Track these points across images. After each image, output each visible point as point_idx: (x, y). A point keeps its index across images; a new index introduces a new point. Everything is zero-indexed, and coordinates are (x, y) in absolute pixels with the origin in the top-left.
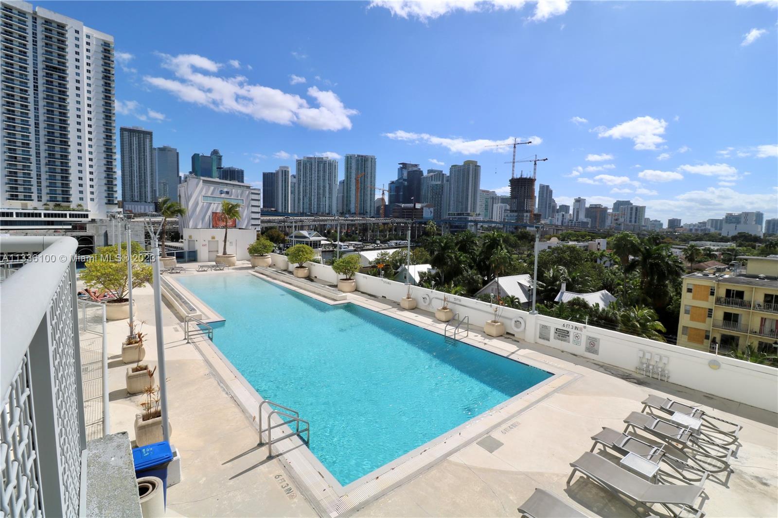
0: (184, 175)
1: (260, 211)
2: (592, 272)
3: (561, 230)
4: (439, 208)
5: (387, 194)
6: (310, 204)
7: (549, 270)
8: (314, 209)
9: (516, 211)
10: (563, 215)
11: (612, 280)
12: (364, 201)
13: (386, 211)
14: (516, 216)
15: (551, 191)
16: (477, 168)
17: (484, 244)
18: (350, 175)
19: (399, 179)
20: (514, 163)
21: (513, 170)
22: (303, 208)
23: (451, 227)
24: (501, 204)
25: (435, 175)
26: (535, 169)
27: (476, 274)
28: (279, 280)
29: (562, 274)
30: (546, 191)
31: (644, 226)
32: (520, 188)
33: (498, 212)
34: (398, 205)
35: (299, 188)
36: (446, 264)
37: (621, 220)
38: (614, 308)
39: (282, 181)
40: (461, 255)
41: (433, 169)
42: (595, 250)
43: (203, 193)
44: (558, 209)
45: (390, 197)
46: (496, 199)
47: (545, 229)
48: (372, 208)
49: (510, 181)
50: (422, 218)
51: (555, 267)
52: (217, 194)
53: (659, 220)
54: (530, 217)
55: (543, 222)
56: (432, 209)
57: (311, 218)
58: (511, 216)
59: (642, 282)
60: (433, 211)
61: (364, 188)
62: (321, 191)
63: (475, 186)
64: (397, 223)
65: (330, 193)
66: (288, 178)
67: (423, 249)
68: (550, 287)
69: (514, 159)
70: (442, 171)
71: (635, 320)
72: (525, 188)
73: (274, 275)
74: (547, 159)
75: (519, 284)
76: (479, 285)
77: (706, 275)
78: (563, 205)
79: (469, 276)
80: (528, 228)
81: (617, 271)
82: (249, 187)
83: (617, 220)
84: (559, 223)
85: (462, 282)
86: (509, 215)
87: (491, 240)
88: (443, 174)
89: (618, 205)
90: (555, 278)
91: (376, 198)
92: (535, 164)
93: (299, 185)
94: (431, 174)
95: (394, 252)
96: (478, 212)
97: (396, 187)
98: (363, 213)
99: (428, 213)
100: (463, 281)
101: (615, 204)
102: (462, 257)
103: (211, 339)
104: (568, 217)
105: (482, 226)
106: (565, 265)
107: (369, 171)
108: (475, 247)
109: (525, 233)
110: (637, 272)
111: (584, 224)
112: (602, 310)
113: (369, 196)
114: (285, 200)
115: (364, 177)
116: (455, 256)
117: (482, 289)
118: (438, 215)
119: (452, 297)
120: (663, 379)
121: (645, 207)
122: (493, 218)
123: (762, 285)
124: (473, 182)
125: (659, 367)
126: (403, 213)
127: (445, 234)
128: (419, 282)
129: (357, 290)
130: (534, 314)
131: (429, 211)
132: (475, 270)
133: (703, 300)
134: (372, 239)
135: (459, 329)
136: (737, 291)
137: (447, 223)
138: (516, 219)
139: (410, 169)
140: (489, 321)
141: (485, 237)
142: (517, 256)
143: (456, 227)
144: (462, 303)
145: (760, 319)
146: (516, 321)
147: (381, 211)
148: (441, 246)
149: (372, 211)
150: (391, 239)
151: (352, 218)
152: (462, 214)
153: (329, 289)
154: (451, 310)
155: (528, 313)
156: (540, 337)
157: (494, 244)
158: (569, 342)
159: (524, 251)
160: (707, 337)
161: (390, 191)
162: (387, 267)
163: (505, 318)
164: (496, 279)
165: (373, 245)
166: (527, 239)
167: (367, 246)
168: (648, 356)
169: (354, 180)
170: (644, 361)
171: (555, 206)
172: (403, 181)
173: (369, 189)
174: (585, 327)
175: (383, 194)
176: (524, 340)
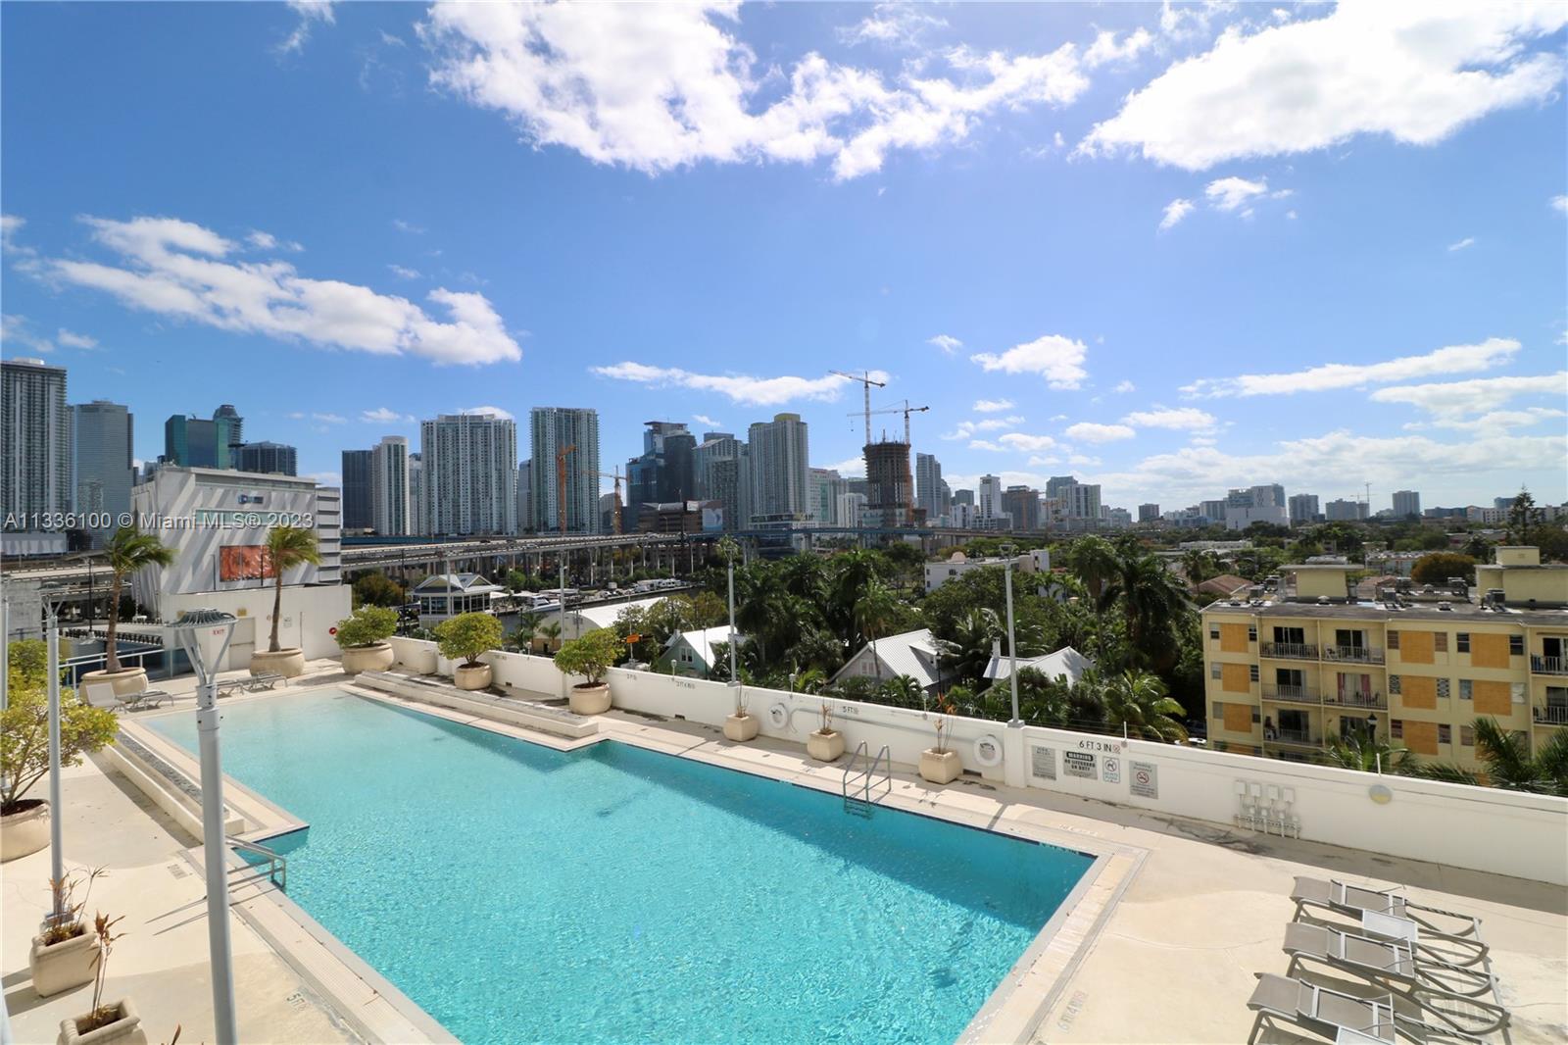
0: (146, 464)
1: (339, 537)
2: (1040, 614)
3: (964, 536)
4: (733, 507)
5: (623, 483)
6: (457, 515)
7: (964, 619)
8: (466, 522)
9: (880, 507)
10: (964, 509)
11: (1074, 625)
12: (577, 502)
13: (629, 520)
14: (881, 516)
15: (938, 466)
16: (799, 428)
17: (839, 576)
18: (544, 450)
19: (647, 454)
20: (867, 415)
21: (867, 430)
22: (440, 525)
23: (761, 543)
24: (852, 494)
25: (719, 443)
26: (907, 427)
27: (830, 639)
28: (421, 701)
29: (989, 623)
30: (928, 464)
32: (883, 463)
33: (847, 508)
34: (649, 507)
35: (429, 480)
36: (768, 621)
37: (1065, 512)
38: (1091, 681)
39: (390, 467)
40: (797, 602)
41: (713, 432)
42: (1031, 571)
43: (197, 504)
44: (954, 498)
45: (631, 490)
46: (840, 485)
47: (936, 538)
48: (595, 516)
49: (864, 449)
50: (701, 529)
51: (976, 610)
52: (233, 503)
53: (1123, 508)
54: (907, 515)
55: (929, 524)
56: (720, 511)
57: (461, 544)
58: (872, 516)
59: (1129, 627)
60: (721, 516)
61: (575, 474)
62: (481, 486)
63: (799, 462)
64: (649, 544)
65: (501, 488)
66: (403, 462)
67: (714, 595)
68: (970, 652)
69: (867, 408)
70: (732, 436)
71: (1130, 700)
72: (892, 461)
73: (408, 691)
74: (926, 408)
75: (914, 650)
76: (838, 659)
77: (1236, 604)
78: (961, 491)
79: (816, 642)
80: (905, 537)
81: (1079, 608)
82: (313, 485)
83: (1056, 512)
84: (959, 524)
85: (803, 656)
86: (868, 515)
87: (852, 566)
88: (736, 441)
89: (1054, 484)
90: (978, 633)
91: (601, 495)
92: (907, 417)
93: (429, 474)
94: (713, 442)
95: (654, 605)
96: (809, 512)
97: (643, 471)
98: (576, 527)
99: (712, 520)
101: (1049, 484)
102: (797, 607)
103: (282, 887)
104: (972, 512)
105: (819, 539)
106: (991, 607)
107: (585, 440)
108: (821, 584)
109: (903, 547)
110: (1117, 610)
111: (1003, 523)
112: (1073, 687)
113: (586, 489)
114: (397, 509)
115: (574, 452)
116: (784, 605)
117: (845, 667)
118: (731, 523)
119: (838, 704)
120: (1290, 833)
121: (1099, 486)
122: (839, 522)
123: (1330, 615)
124: (796, 454)
125: (1278, 812)
126: (662, 522)
127: (751, 560)
128: (715, 666)
129: (613, 707)
130: (1019, 726)
131: (714, 515)
132: (826, 628)
133: (1240, 651)
134: (599, 581)
135: (873, 776)
136: (1292, 629)
137: (751, 537)
138: (882, 521)
139: (670, 434)
140: (928, 751)
141: (841, 562)
142: (895, 592)
143: (770, 543)
144: (861, 715)
145: (1335, 676)
146: (982, 746)
147: (615, 522)
148: (754, 586)
149: (595, 521)
150: (639, 578)
151: (553, 540)
152: (780, 517)
153: (551, 711)
154: (840, 734)
155: (1006, 724)
156: (1035, 775)
157: (858, 575)
158: (1096, 778)
159: (903, 584)
160: (1256, 719)
161: (630, 478)
162: (646, 639)
163: (958, 739)
164: (871, 644)
165: (603, 592)
166: (909, 559)
167: (589, 595)
168: (1255, 791)
169: (551, 460)
170: (1249, 801)
171: (947, 493)
172: (657, 457)
173: (586, 477)
174: (1124, 744)
175: (617, 485)
176: (1003, 783)
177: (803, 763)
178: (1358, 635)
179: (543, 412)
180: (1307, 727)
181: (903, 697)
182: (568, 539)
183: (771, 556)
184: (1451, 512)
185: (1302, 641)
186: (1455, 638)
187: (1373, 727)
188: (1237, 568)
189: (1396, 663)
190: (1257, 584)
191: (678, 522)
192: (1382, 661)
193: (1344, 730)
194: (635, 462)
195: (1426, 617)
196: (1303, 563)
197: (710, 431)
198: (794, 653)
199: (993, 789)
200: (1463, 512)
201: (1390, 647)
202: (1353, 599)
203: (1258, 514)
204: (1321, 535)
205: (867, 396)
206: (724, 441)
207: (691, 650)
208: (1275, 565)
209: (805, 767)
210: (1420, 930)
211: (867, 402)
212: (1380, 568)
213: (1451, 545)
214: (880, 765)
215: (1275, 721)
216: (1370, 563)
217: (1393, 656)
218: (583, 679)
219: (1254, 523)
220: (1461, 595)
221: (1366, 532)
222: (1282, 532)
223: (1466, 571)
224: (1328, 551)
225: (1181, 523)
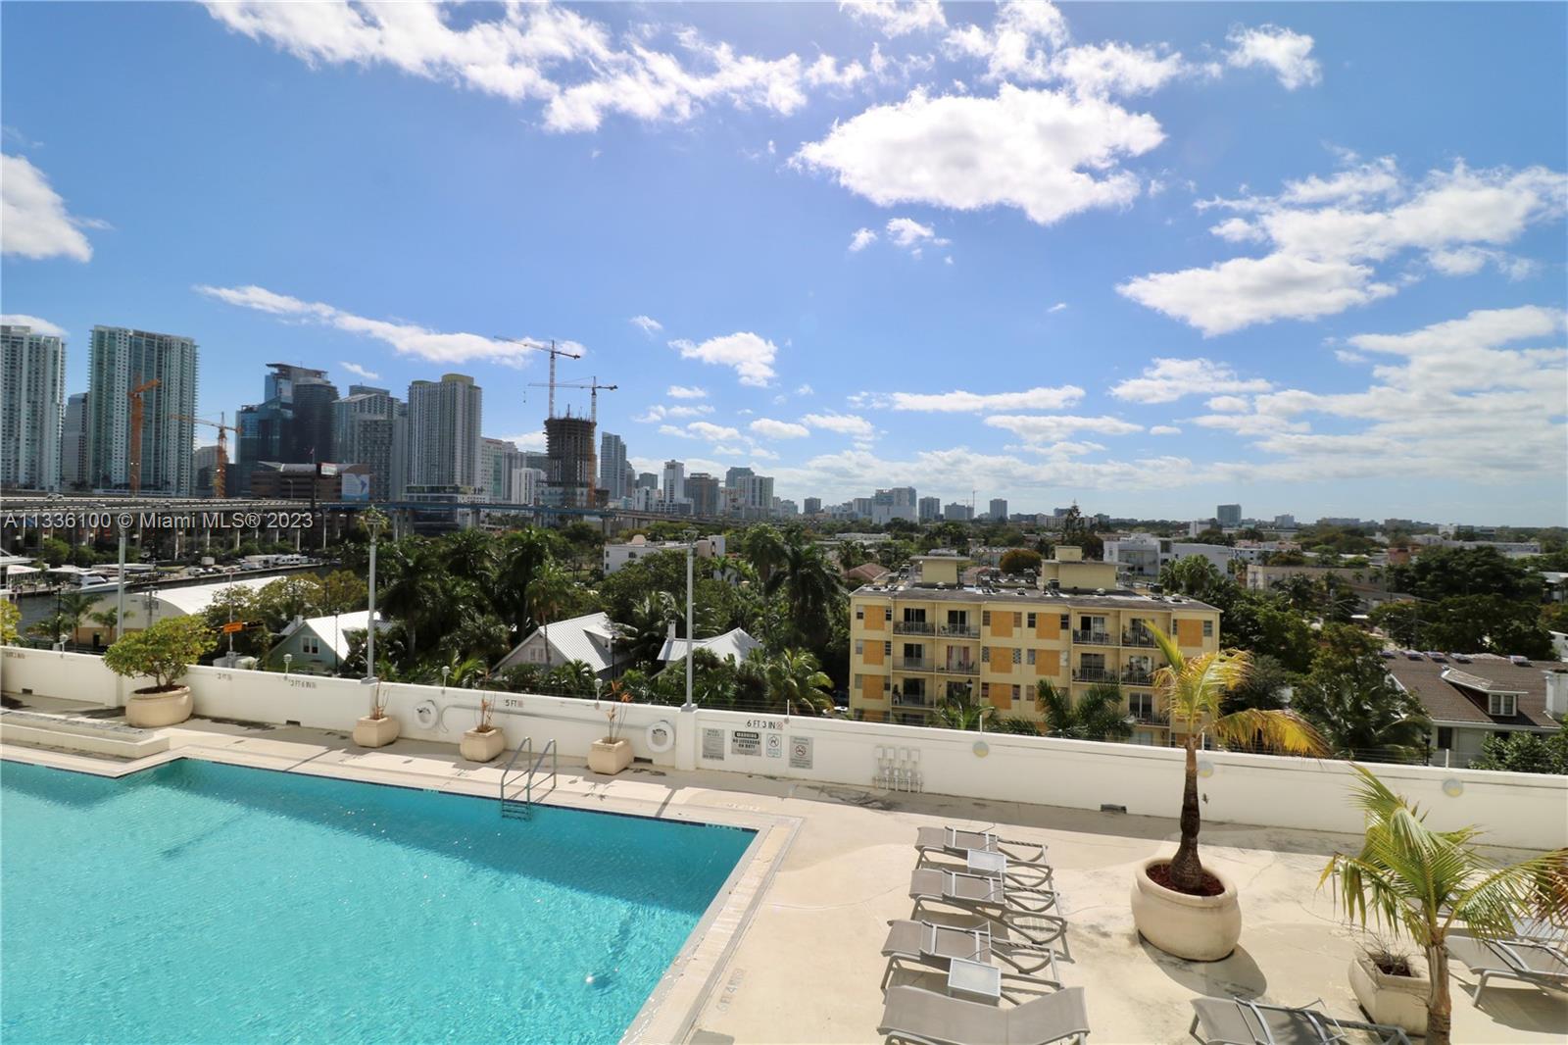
2: (715, 597)
3: (646, 520)
4: (383, 474)
7: (642, 601)
9: (560, 484)
10: (647, 493)
11: (744, 607)
12: (158, 454)
13: (235, 481)
14: (561, 494)
15: (624, 448)
16: (473, 393)
17: (510, 556)
20: (552, 387)
21: (551, 403)
23: (417, 516)
24: (529, 469)
25: (370, 399)
26: (594, 404)
27: (496, 624)
29: (666, 606)
30: (614, 445)
31: (773, 511)
32: (566, 439)
33: (523, 486)
34: (266, 466)
36: (419, 606)
37: (741, 501)
38: (757, 660)
40: (458, 584)
41: (364, 385)
42: (708, 556)
44: (638, 481)
45: (243, 445)
46: (516, 458)
47: (617, 519)
48: (186, 473)
49: (546, 423)
50: (340, 497)
51: (654, 593)
53: (792, 500)
54: (589, 495)
55: (611, 505)
56: (366, 478)
58: (550, 494)
59: (791, 609)
60: (367, 481)
61: (158, 419)
63: (469, 429)
64: (266, 511)
67: (352, 574)
68: (646, 634)
69: (552, 380)
70: (387, 392)
71: (788, 676)
72: (575, 438)
74: (615, 387)
75: (588, 634)
76: (503, 646)
77: (877, 589)
78: (645, 474)
79: (479, 628)
80: (585, 517)
81: (749, 591)
83: (734, 500)
84: (641, 507)
85: (462, 643)
86: (546, 492)
87: (525, 546)
88: (392, 399)
89: (734, 474)
90: (655, 615)
92: (594, 394)
94: (361, 396)
95: (267, 586)
96: (478, 486)
97: (261, 421)
98: (153, 486)
99: (355, 487)
100: (464, 641)
101: (729, 473)
102: (458, 589)
104: (655, 496)
105: (488, 515)
106: (668, 590)
107: (176, 376)
108: (488, 564)
109: (583, 527)
110: (782, 593)
111: (684, 508)
112: (741, 666)
113: (175, 439)
115: (158, 390)
116: (442, 588)
117: (509, 655)
118: (380, 490)
119: (499, 697)
120: (914, 789)
121: (772, 479)
122: (513, 497)
123: (945, 598)
124: (466, 421)
125: (907, 771)
126: (283, 487)
127: (403, 535)
128: (348, 657)
129: (195, 715)
130: (691, 710)
131: (358, 482)
132: (491, 613)
133: (878, 629)
134: (187, 555)
135: (536, 774)
136: (917, 610)
137: (404, 509)
138: (561, 500)
139: (302, 381)
140: (599, 742)
141: (512, 542)
142: (571, 574)
143: (429, 518)
144: (526, 709)
145: (945, 648)
146: (654, 732)
147: (216, 482)
148: (405, 565)
149: (186, 480)
150: (247, 552)
151: (118, 500)
152: (444, 487)
153: (94, 725)
154: (500, 731)
155: (680, 709)
156: (705, 756)
157: (530, 556)
158: (760, 755)
159: (581, 565)
160: (887, 687)
161: (242, 428)
162: (253, 627)
163: (632, 727)
164: (542, 629)
165: (193, 569)
166: (588, 540)
167: (171, 572)
168: (890, 755)
169: (121, 396)
170: (885, 763)
171: (631, 476)
172: (281, 407)
173: (174, 423)
174: (786, 721)
175: (222, 436)
176: (673, 767)
177: (454, 767)
178: (963, 614)
179: (112, 335)
180: (924, 692)
181: (573, 683)
182: (141, 500)
183: (429, 532)
184: (1027, 517)
185: (924, 620)
186: (1027, 616)
187: (970, 689)
188: (878, 557)
189: (988, 638)
190: (892, 571)
191: (309, 487)
192: (978, 635)
193: (950, 694)
194: (249, 410)
195: (1010, 602)
196: (927, 554)
197: (358, 384)
198: (452, 641)
199: (663, 774)
200: (1034, 517)
201: (984, 624)
202: (961, 585)
203: (897, 512)
204: (940, 532)
205: (552, 367)
206: (376, 397)
207: (317, 639)
208: (907, 556)
209: (456, 770)
210: (1008, 862)
211: (552, 374)
212: (979, 560)
213: (1026, 543)
214: (546, 761)
215: (900, 689)
216: (972, 556)
217: (986, 631)
218: (150, 682)
219: (893, 519)
220: (1031, 583)
221: (971, 531)
222: (912, 528)
223: (1035, 563)
224: (945, 545)
225: (837, 517)
